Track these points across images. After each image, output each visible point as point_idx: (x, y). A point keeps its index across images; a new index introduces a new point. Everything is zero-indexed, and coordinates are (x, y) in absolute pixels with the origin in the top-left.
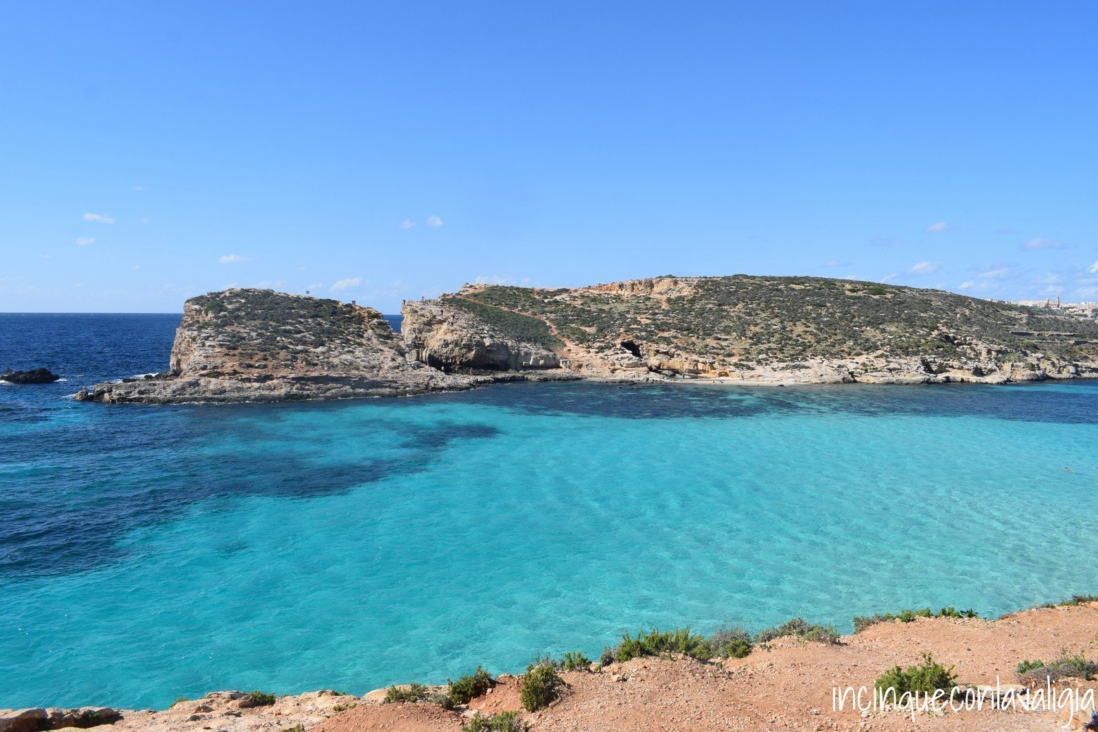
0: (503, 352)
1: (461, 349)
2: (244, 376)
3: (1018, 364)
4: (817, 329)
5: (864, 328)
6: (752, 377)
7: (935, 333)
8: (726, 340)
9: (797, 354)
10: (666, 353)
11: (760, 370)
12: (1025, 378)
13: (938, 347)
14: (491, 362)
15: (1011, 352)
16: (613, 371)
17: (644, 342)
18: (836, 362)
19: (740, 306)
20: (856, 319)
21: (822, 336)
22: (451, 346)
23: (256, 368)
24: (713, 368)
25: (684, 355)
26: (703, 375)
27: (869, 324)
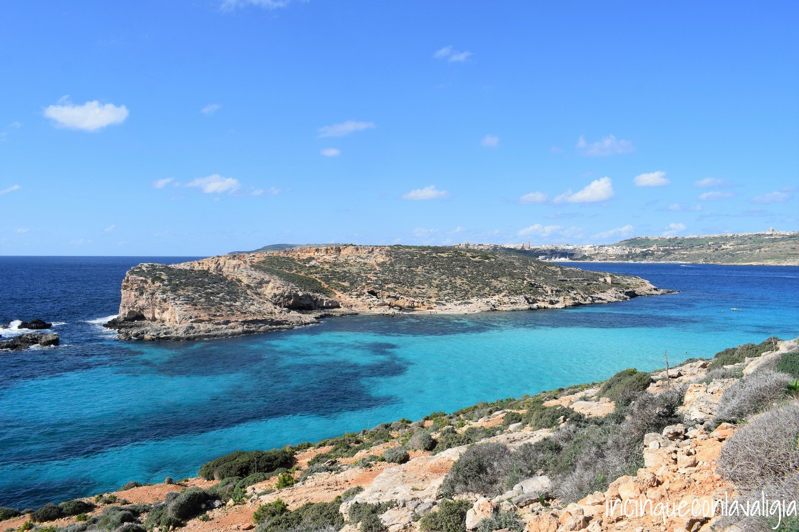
0: (308, 299)
1: (285, 298)
2: (216, 322)
3: (567, 297)
4: (468, 281)
5: (491, 280)
6: (446, 309)
7: (525, 282)
8: (423, 288)
9: (464, 297)
10: (394, 297)
11: (449, 305)
12: (571, 304)
13: (531, 290)
14: (301, 305)
15: (562, 291)
16: (370, 308)
17: (380, 291)
18: (485, 300)
19: (420, 267)
20: (485, 275)
21: (472, 285)
22: (278, 297)
23: (219, 316)
24: (424, 305)
25: (406, 298)
26: (416, 309)
27: (492, 278)
